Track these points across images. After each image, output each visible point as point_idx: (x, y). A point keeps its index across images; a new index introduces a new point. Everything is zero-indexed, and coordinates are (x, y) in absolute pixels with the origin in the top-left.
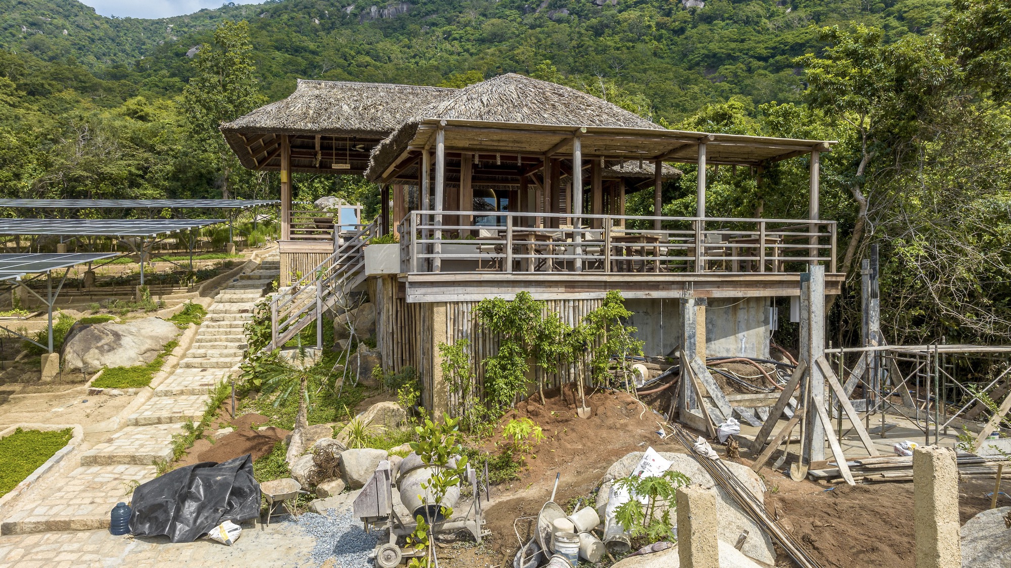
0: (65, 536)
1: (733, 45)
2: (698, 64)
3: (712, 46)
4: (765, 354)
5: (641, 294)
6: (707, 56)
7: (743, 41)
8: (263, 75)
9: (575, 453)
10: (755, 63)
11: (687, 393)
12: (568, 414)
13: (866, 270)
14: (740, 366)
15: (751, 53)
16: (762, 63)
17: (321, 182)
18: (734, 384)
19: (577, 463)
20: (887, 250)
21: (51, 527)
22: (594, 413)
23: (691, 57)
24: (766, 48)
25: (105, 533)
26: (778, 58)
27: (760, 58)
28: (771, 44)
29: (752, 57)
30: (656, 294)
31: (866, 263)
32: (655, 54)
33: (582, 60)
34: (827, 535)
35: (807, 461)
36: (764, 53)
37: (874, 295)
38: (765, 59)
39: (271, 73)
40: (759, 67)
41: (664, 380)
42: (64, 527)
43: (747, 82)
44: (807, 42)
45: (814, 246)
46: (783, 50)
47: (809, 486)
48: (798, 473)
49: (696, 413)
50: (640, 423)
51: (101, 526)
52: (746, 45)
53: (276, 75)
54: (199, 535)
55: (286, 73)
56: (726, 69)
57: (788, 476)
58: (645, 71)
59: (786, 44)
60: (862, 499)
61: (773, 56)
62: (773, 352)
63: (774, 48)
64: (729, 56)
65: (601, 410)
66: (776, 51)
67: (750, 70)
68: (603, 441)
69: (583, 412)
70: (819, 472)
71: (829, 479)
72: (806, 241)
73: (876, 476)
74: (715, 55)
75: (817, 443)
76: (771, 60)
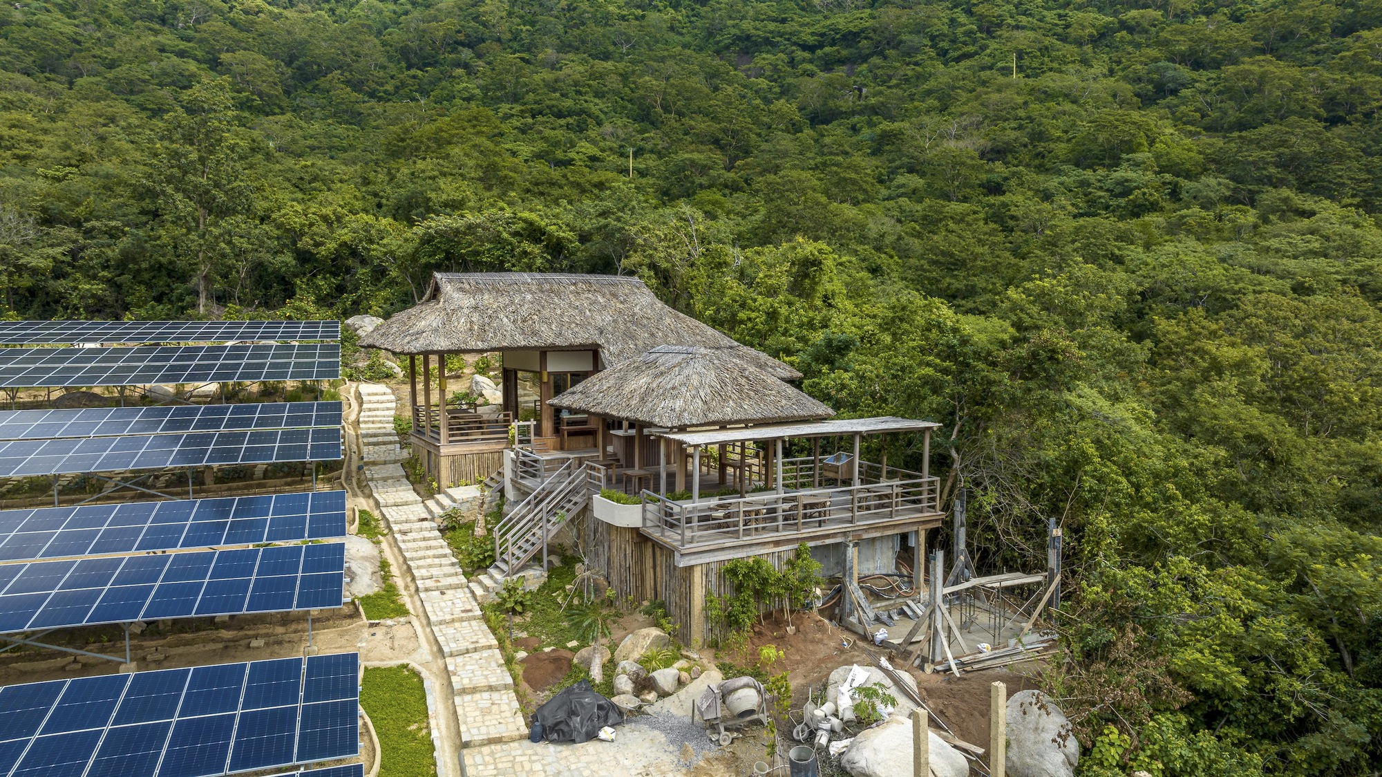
0: (498, 747)
1: (772, 26)
2: (727, 47)
3: (747, 25)
4: (892, 569)
5: (819, 543)
6: (739, 38)
7: (783, 21)
8: (96, 20)
9: (798, 663)
10: (800, 54)
11: (848, 606)
12: (782, 632)
13: (958, 508)
14: (878, 582)
15: (794, 39)
16: (807, 55)
17: (325, 278)
18: (874, 595)
19: (801, 670)
20: (971, 496)
21: (491, 741)
22: (798, 630)
23: (718, 38)
24: (813, 34)
25: (527, 743)
26: (827, 49)
27: (805, 47)
28: (818, 28)
29: (795, 44)
30: (828, 541)
31: (958, 502)
32: (672, 28)
33: (576, 32)
34: (950, 709)
35: (933, 662)
36: (811, 40)
37: (962, 525)
38: (811, 49)
39: (109, 17)
40: (804, 60)
41: (832, 598)
42: (498, 741)
43: (790, 80)
44: (863, 31)
45: (925, 496)
46: (833, 39)
47: (935, 677)
48: (929, 668)
49: (853, 620)
50: (830, 638)
51: (521, 738)
52: (788, 27)
53: (117, 22)
54: (592, 736)
55: (134, 19)
56: (765, 59)
57: (923, 670)
58: (663, 60)
59: (836, 31)
60: (963, 685)
61: (821, 46)
62: (897, 568)
63: (823, 35)
64: (767, 41)
65: (801, 628)
66: (824, 39)
67: (792, 63)
68: (812, 652)
69: (791, 629)
70: (939, 668)
71: (945, 671)
72: (920, 493)
73: (969, 669)
74: (748, 37)
75: (938, 651)
76: (819, 52)
